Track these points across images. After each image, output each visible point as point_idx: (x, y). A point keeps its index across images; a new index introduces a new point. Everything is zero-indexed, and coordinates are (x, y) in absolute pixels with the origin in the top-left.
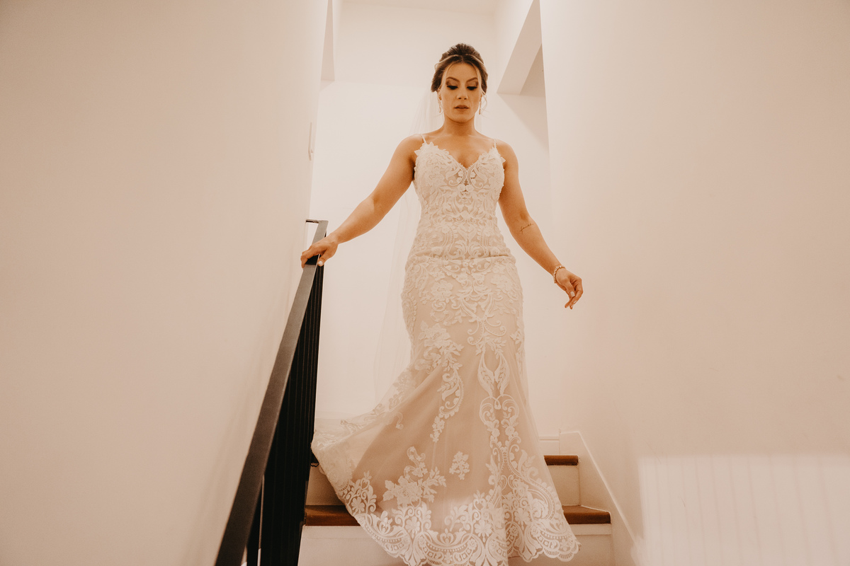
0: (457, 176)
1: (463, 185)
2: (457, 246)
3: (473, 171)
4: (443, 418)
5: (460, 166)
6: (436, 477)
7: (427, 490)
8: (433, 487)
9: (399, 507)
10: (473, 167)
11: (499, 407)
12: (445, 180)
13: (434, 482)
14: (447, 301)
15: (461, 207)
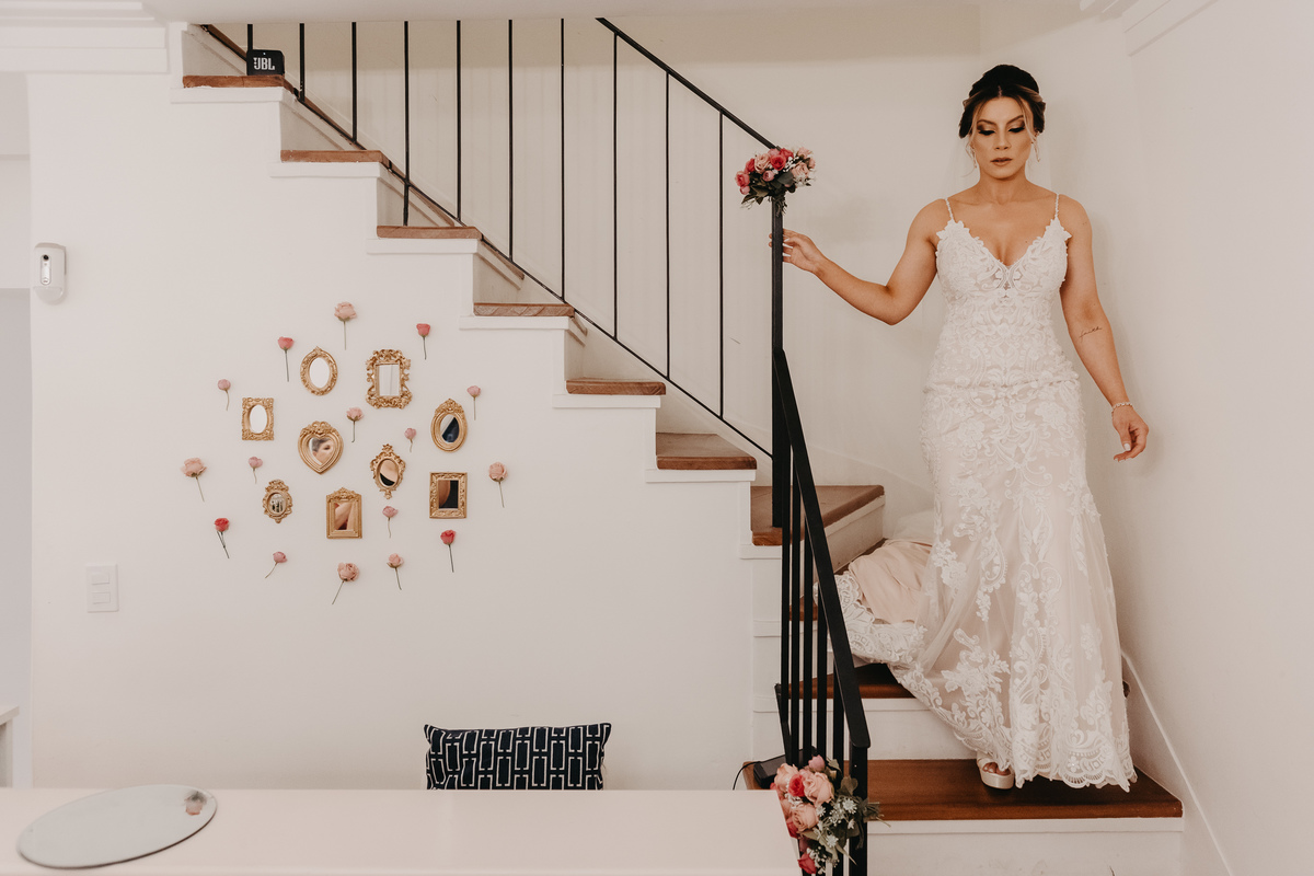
0: (994, 277)
1: (1002, 290)
2: (990, 378)
3: (1018, 270)
4: (986, 593)
5: (998, 264)
6: (997, 662)
7: (992, 678)
8: (996, 674)
9: (967, 699)
10: (1018, 264)
11: (1036, 576)
12: (976, 284)
13: (996, 669)
14: (979, 447)
15: (997, 319)
